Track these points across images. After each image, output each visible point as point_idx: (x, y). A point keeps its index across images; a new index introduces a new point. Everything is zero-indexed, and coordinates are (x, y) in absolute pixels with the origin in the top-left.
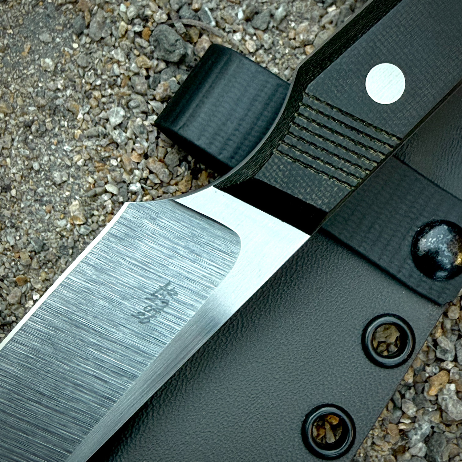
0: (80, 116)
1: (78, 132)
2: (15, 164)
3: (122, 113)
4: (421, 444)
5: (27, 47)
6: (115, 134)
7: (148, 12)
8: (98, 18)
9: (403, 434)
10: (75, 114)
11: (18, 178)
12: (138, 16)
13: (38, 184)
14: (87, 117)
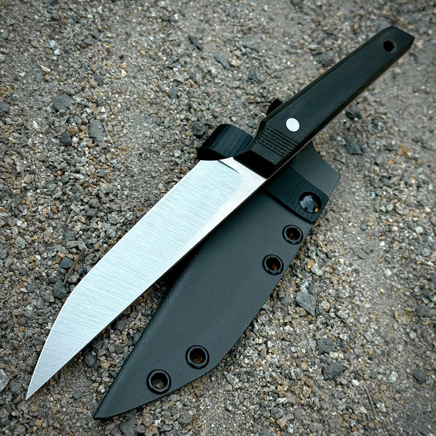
0: (161, 154)
1: (160, 160)
2: (136, 168)
3: (180, 152)
4: (305, 289)
5: (138, 127)
6: (177, 160)
7: (190, 117)
8: (168, 119)
9: (298, 286)
10: (159, 153)
11: (137, 173)
12: (185, 119)
13: (145, 176)
14: (164, 155)
